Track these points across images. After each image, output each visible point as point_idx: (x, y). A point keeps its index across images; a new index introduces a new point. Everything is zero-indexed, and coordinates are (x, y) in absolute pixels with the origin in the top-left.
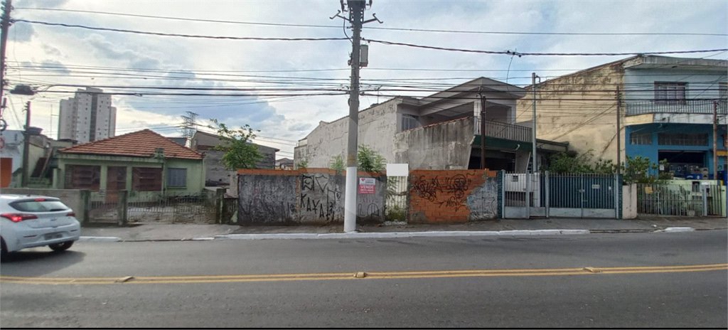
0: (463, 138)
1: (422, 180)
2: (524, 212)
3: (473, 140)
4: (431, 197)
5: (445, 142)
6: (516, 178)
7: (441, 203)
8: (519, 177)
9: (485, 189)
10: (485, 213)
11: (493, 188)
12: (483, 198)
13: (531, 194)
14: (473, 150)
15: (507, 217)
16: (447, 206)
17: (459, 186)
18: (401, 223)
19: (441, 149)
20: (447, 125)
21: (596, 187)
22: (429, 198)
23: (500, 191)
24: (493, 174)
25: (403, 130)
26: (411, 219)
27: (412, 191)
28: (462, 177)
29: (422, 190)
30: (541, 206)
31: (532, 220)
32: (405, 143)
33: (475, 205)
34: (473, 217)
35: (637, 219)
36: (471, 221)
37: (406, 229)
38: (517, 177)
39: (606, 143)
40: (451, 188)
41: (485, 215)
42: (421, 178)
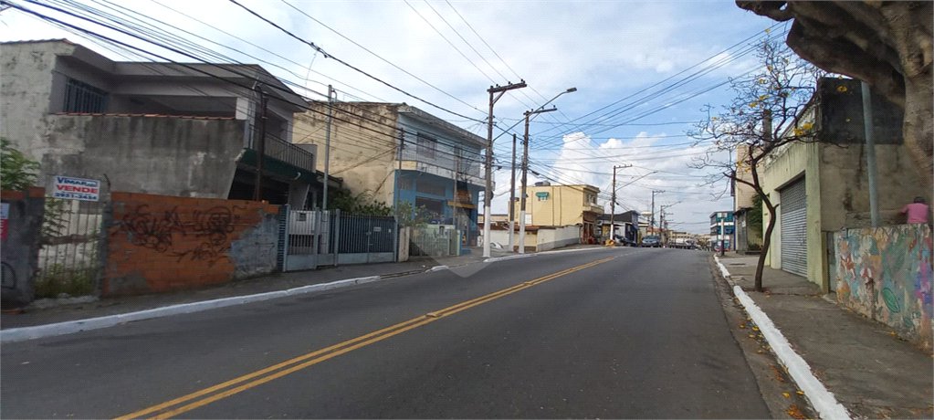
0: (220, 150)
1: (141, 212)
2: (310, 261)
3: (240, 156)
4: (161, 245)
5: (184, 151)
6: (303, 217)
7: (183, 255)
8: (307, 215)
9: (261, 230)
10: (259, 266)
11: (272, 229)
12: (257, 243)
13: (320, 237)
14: (238, 172)
15: (289, 269)
16: (193, 259)
17: (218, 227)
18: (82, 299)
19: (171, 162)
20: (190, 122)
21: (378, 229)
22: (156, 247)
23: (282, 234)
24: (274, 208)
25: (67, 110)
26: (112, 288)
27: (113, 234)
28: (225, 211)
29: (141, 231)
30: (330, 252)
31: (320, 271)
32: (73, 137)
33: (242, 256)
34: (241, 274)
35: (409, 261)
36: (236, 280)
37: (99, 309)
38: (305, 214)
39: (378, 184)
40: (202, 229)
41: (258, 269)
42: (139, 207)
